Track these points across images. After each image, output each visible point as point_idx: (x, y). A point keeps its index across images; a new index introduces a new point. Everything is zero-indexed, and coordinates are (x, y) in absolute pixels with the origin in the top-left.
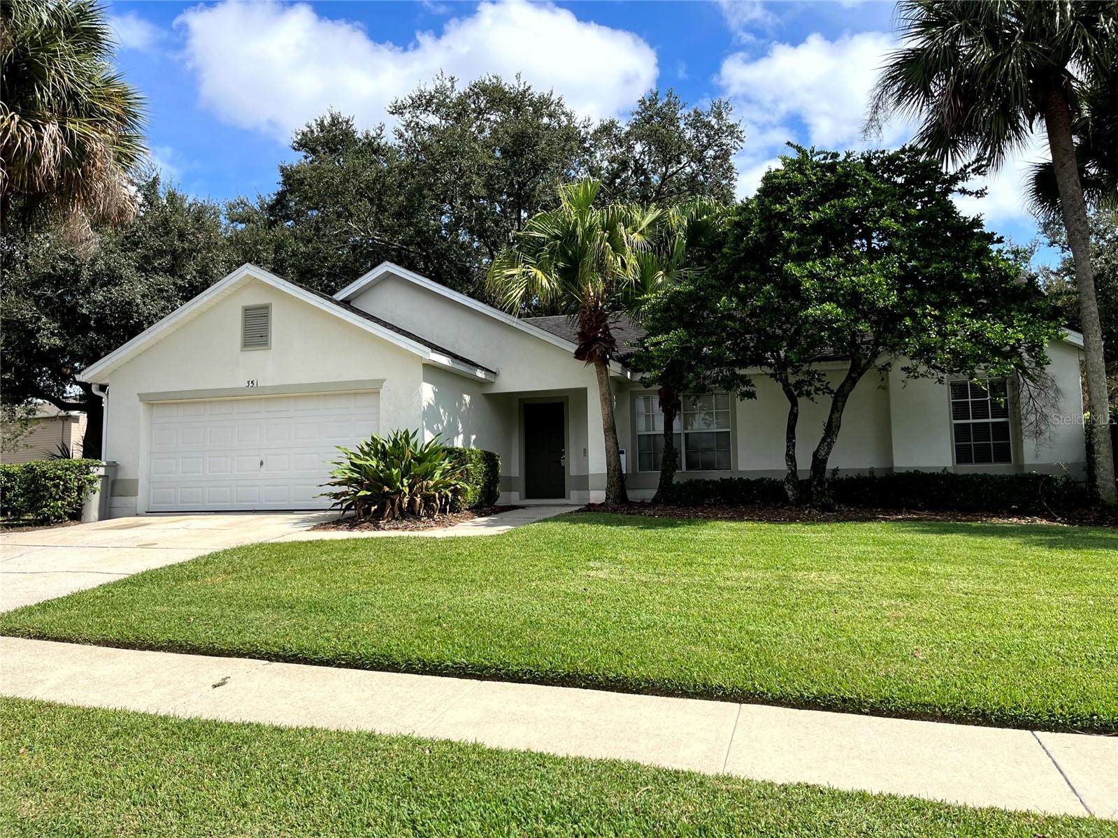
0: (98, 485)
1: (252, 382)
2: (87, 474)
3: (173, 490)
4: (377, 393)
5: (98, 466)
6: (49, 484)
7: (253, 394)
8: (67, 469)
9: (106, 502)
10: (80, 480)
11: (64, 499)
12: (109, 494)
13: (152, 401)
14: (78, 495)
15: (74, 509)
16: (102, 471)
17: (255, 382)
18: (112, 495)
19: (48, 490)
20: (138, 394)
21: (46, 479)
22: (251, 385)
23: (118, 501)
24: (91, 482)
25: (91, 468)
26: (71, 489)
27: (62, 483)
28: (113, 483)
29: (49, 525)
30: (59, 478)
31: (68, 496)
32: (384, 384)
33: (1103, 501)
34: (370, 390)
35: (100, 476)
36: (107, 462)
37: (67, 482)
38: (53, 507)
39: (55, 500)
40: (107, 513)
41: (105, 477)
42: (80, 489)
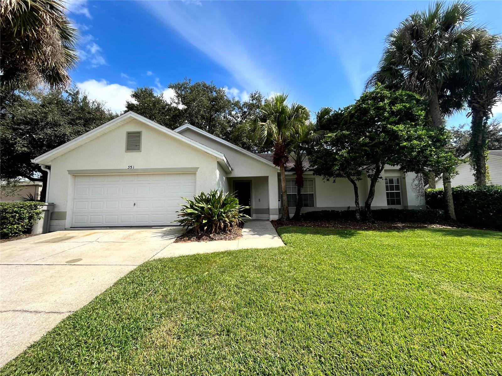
0: (43, 215)
1: (131, 167)
2: (35, 209)
3: (86, 217)
4: (195, 174)
5: (42, 205)
6: (8, 216)
7: (131, 172)
8: (22, 207)
9: (47, 223)
10: (30, 213)
11: (19, 224)
12: (49, 219)
13: (76, 174)
14: (29, 221)
15: (26, 228)
16: (45, 208)
17: (132, 167)
18: (51, 219)
19: (7, 219)
20: (68, 171)
21: (6, 213)
22: (130, 168)
23: (55, 223)
24: (38, 214)
25: (38, 207)
26: (24, 218)
27: (17, 215)
28: (52, 213)
29: (8, 238)
30: (16, 212)
31: (22, 222)
32: (199, 170)
33: (452, 218)
34: (192, 172)
35: (43, 211)
36: (49, 203)
37: (21, 214)
38: (10, 229)
39: (12, 224)
40: (47, 229)
41: (47, 211)
42: (30, 218)
